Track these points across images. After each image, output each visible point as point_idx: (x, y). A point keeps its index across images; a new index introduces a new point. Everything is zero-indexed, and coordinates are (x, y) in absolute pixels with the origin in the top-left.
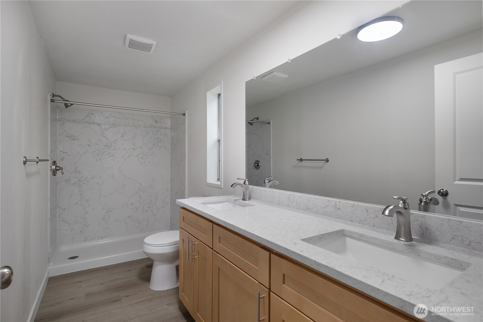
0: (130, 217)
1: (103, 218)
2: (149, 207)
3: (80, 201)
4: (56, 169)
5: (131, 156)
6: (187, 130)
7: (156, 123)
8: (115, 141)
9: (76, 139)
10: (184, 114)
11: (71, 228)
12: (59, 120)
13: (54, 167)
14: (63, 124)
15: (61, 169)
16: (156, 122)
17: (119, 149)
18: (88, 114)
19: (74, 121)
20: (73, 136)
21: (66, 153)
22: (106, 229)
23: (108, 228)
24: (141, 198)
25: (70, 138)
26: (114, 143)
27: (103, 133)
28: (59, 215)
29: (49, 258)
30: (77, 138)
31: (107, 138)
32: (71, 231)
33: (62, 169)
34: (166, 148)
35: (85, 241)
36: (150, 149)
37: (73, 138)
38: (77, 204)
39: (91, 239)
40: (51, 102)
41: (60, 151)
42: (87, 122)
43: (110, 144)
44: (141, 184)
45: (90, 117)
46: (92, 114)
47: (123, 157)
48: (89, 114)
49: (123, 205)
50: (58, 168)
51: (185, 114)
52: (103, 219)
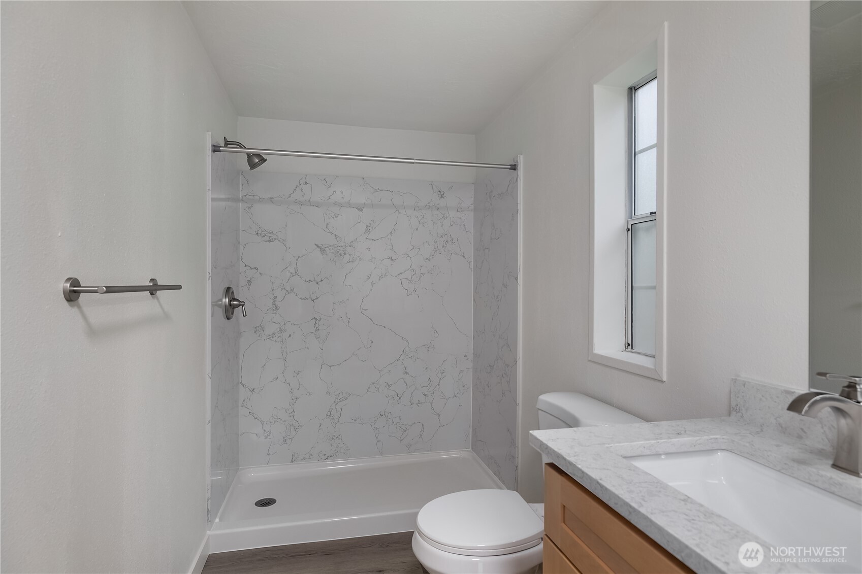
0: (384, 416)
1: (329, 414)
2: (425, 395)
3: (283, 373)
4: (231, 305)
5: (386, 276)
6: (521, 207)
7: (442, 197)
8: (352, 242)
9: (275, 239)
10: (514, 167)
11: (265, 431)
12: (242, 200)
13: (227, 300)
14: (250, 208)
15: (240, 305)
16: (442, 195)
17: (361, 259)
18: (298, 185)
19: (271, 201)
20: (270, 233)
21: (256, 269)
22: (335, 438)
23: (337, 437)
24: (407, 373)
25: (264, 236)
26: (350, 246)
27: (328, 224)
28: (244, 401)
29: (208, 511)
30: (276, 237)
31: (335, 235)
32: (266, 438)
33: (243, 305)
34: (464, 257)
35: (292, 462)
36: (427, 259)
37: (270, 237)
38: (277, 379)
39: (305, 459)
40: (214, 151)
41: (246, 266)
42: (296, 202)
43: (342, 249)
44: (407, 341)
45: (302, 190)
46: (306, 183)
47: (369, 277)
48: (300, 183)
49: (369, 388)
50: (235, 303)
51: (515, 165)
52: (327, 415)
